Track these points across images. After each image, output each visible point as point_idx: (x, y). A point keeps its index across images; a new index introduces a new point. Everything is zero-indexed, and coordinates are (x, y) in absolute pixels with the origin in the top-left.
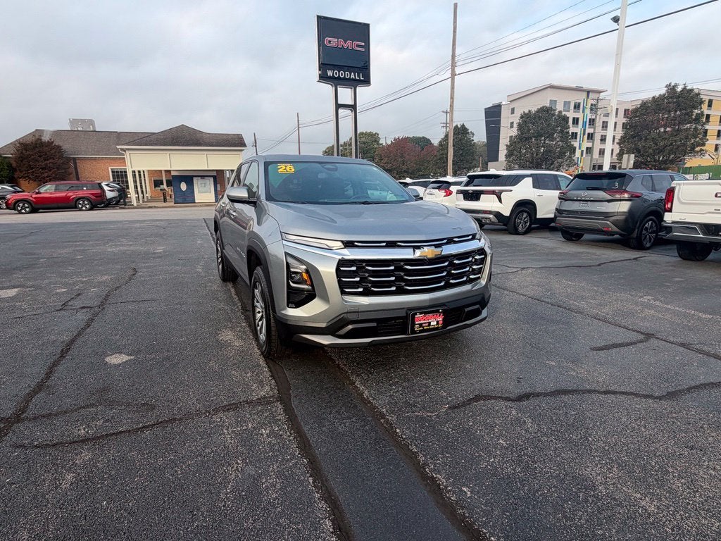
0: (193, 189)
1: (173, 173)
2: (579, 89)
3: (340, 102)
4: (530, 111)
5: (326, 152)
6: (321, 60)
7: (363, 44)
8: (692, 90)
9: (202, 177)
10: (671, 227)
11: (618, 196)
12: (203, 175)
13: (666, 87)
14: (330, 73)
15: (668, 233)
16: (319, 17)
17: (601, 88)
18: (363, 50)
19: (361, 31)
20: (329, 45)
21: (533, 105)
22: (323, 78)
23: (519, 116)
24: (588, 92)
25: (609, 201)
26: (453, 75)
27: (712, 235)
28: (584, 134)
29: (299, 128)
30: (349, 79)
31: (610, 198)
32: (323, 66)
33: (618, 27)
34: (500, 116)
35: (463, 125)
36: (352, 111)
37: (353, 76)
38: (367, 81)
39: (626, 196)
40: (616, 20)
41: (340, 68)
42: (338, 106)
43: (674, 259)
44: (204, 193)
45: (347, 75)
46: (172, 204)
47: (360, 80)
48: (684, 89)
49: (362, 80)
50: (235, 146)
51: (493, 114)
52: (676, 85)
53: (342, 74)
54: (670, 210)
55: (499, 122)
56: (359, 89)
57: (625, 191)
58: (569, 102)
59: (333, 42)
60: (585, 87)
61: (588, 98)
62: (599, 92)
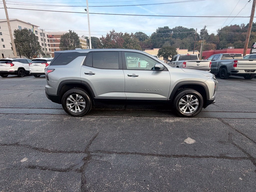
2: (29, 24)
17: (37, 25)
24: (33, 26)
33: (87, 12)
40: (86, 10)
60: (31, 24)
61: (33, 28)
62: (37, 27)
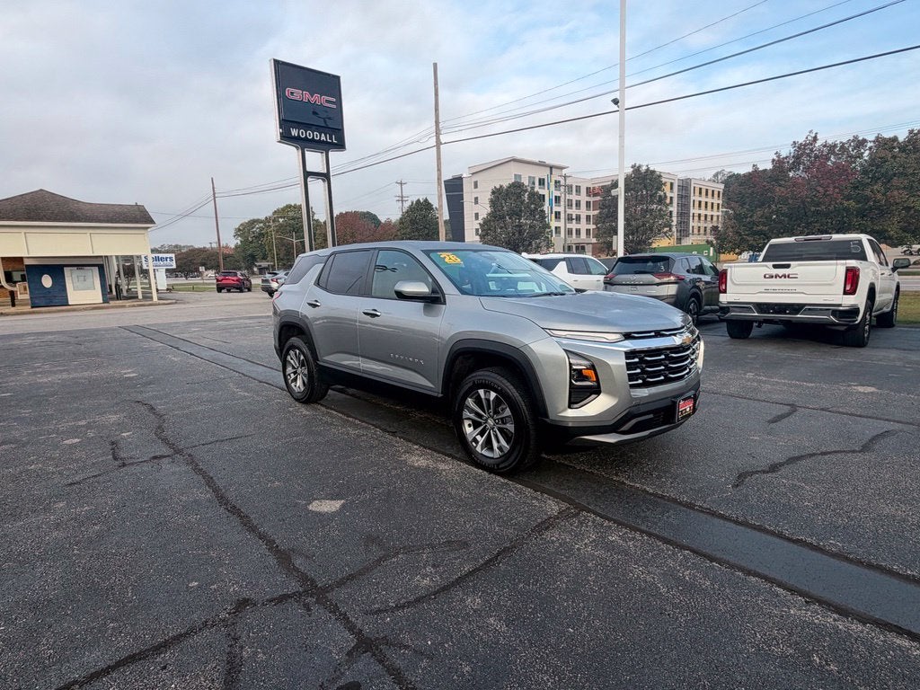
0: (65, 286)
1: (27, 262)
2: (542, 164)
3: (308, 169)
4: (501, 186)
5: (239, 230)
6: (283, 116)
7: (334, 100)
8: (654, 172)
9: (80, 266)
10: (728, 308)
11: (666, 280)
12: (81, 264)
13: (632, 167)
14: (294, 132)
15: (726, 313)
16: (277, 63)
17: (562, 164)
18: (335, 106)
19: (330, 84)
20: (291, 97)
21: (505, 179)
22: (286, 137)
23: (491, 191)
24: (551, 168)
25: (658, 284)
26: (439, 143)
27: (765, 313)
28: (552, 213)
29: (215, 198)
30: (320, 142)
31: (657, 281)
32: (285, 123)
33: (618, 109)
34: (462, 191)
35: (426, 199)
36: (324, 181)
37: (323, 138)
38: (340, 145)
39: (672, 278)
40: (616, 102)
41: (307, 126)
42: (307, 174)
43: (724, 339)
44: (83, 291)
45: (316, 135)
46: (28, 308)
47: (332, 144)
48: (648, 169)
49: (335, 144)
50: (137, 222)
51: (454, 188)
52: (640, 167)
53: (310, 135)
54: (725, 292)
55: (461, 197)
56: (331, 154)
57: (671, 274)
58: (534, 178)
59: (297, 94)
60: (547, 162)
61: (551, 174)
62: (561, 168)
